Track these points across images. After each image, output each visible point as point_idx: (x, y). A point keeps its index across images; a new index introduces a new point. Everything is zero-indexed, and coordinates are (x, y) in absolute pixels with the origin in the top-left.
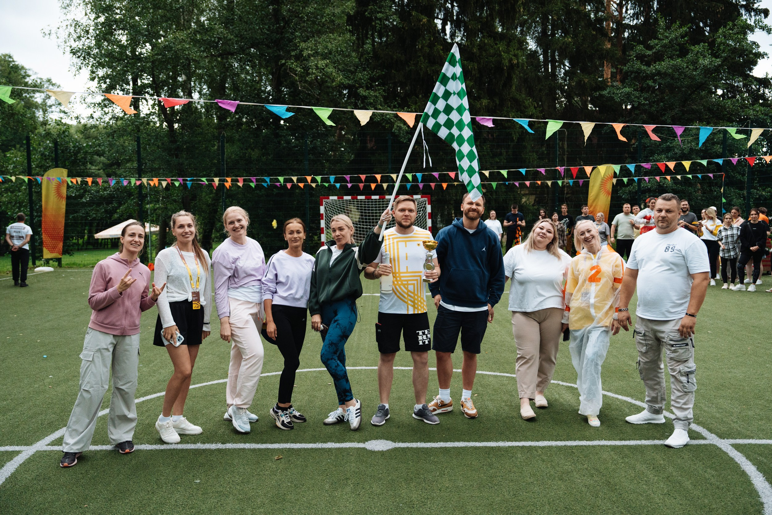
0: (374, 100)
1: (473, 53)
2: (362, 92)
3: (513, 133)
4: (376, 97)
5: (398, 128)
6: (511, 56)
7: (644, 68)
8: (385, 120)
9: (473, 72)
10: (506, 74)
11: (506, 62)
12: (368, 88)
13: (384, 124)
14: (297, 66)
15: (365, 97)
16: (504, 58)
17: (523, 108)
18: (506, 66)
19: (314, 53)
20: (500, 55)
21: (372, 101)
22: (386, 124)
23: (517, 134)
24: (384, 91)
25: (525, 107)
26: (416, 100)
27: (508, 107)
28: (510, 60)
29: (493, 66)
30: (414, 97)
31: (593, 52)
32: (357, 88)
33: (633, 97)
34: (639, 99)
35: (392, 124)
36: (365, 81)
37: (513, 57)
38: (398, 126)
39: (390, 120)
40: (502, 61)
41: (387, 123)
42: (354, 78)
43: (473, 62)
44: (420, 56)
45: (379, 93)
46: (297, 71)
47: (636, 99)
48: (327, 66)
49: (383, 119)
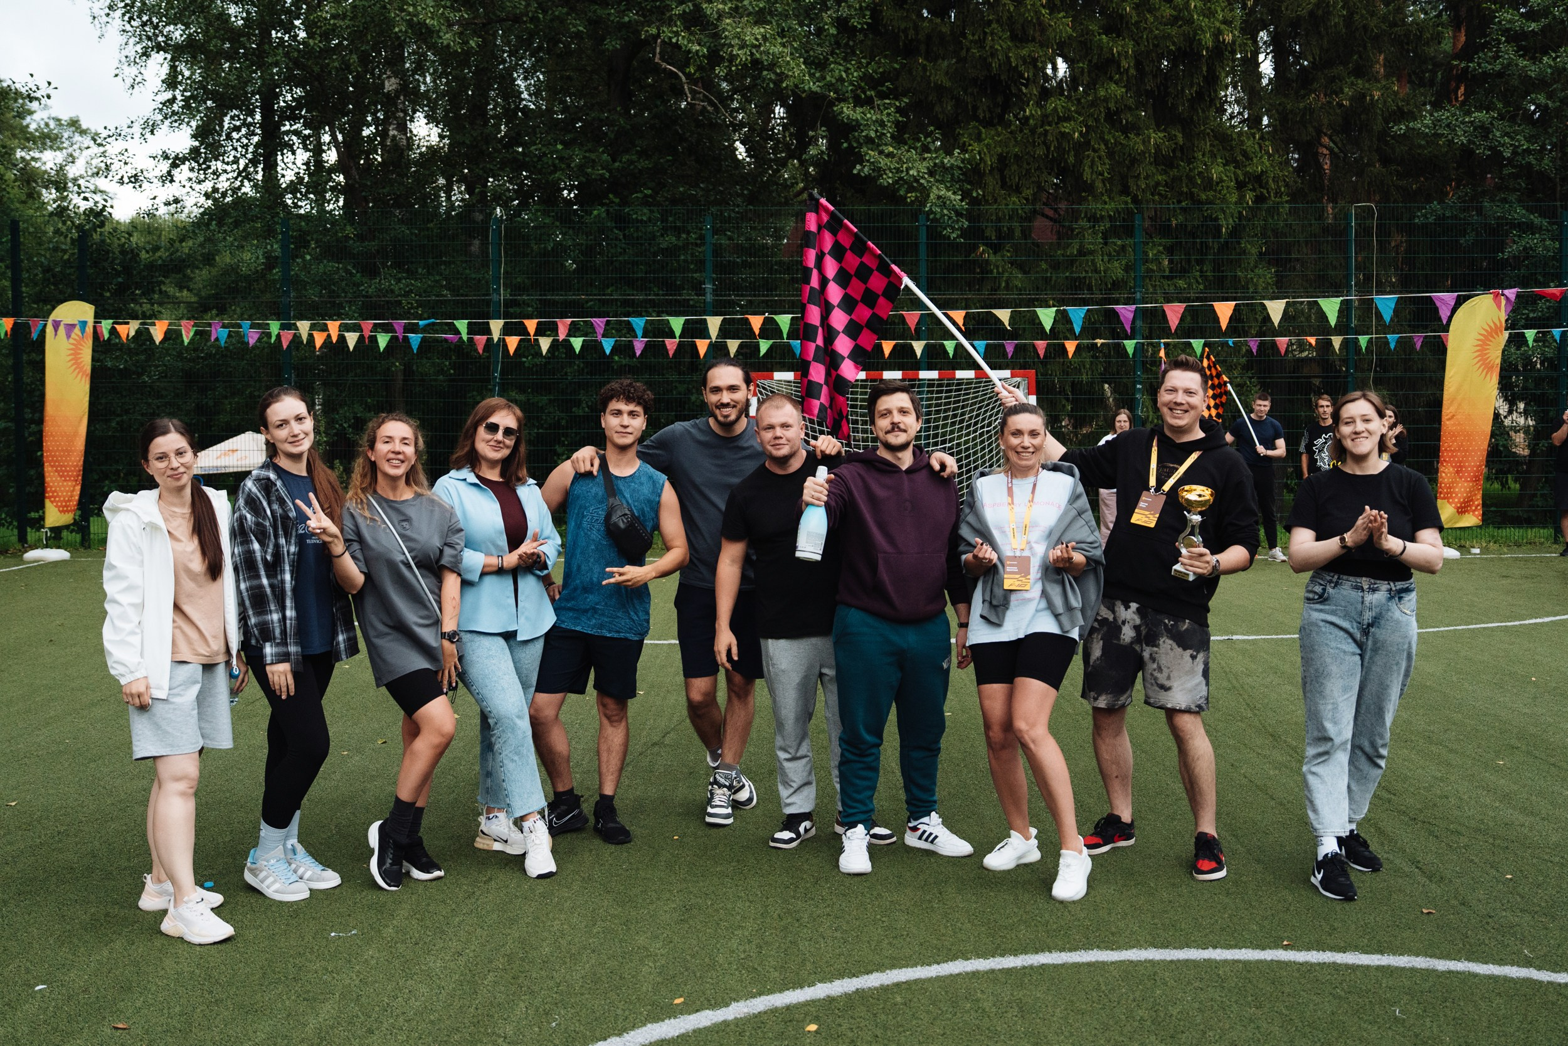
0: (877, 131)
1: (1121, 17)
2: (848, 111)
3: (1222, 216)
4: (882, 124)
5: (939, 202)
6: (1217, 24)
7: (1522, 63)
8: (905, 182)
9: (1124, 64)
10: (1205, 69)
11: (1208, 39)
12: (858, 102)
13: (902, 193)
14: (689, 41)
15: (855, 126)
16: (1201, 28)
17: (1240, 158)
18: (1207, 48)
19: (730, 8)
20: (1190, 21)
21: (873, 134)
22: (908, 192)
23: (1231, 221)
24: (899, 110)
25: (1245, 154)
26: (980, 133)
27: (1203, 155)
28: (1218, 33)
29: (1172, 48)
30: (973, 123)
31: (1384, 27)
32: (832, 104)
33: (1498, 134)
34: (1512, 139)
35: (925, 192)
36: (851, 84)
37: (1223, 27)
38: (939, 197)
39: (917, 181)
40: (1196, 34)
41: (911, 189)
42: (824, 78)
43: (1124, 39)
44: (990, 23)
45: (889, 115)
46: (689, 51)
47: (1507, 139)
48: (765, 38)
49: (901, 178)
